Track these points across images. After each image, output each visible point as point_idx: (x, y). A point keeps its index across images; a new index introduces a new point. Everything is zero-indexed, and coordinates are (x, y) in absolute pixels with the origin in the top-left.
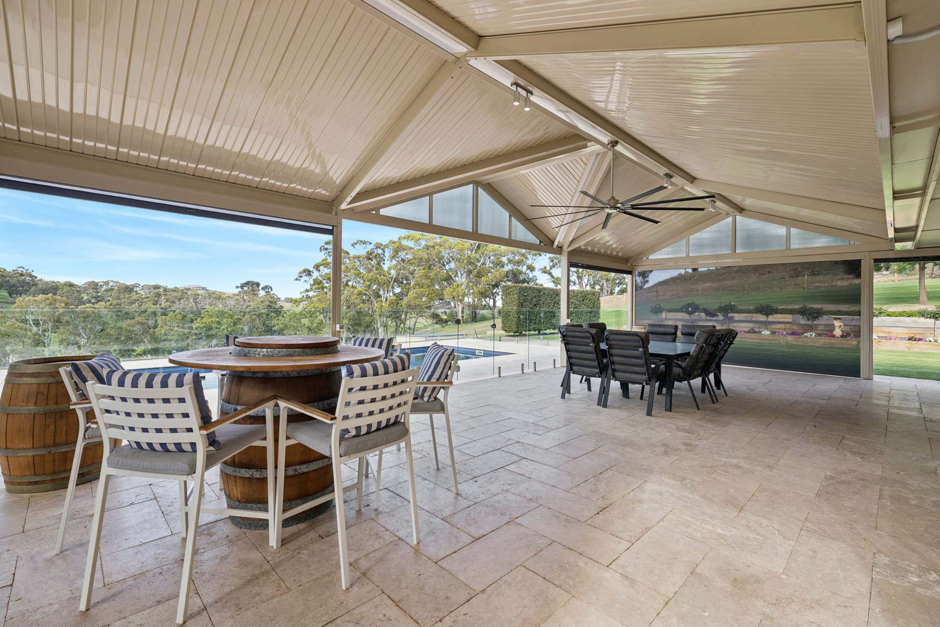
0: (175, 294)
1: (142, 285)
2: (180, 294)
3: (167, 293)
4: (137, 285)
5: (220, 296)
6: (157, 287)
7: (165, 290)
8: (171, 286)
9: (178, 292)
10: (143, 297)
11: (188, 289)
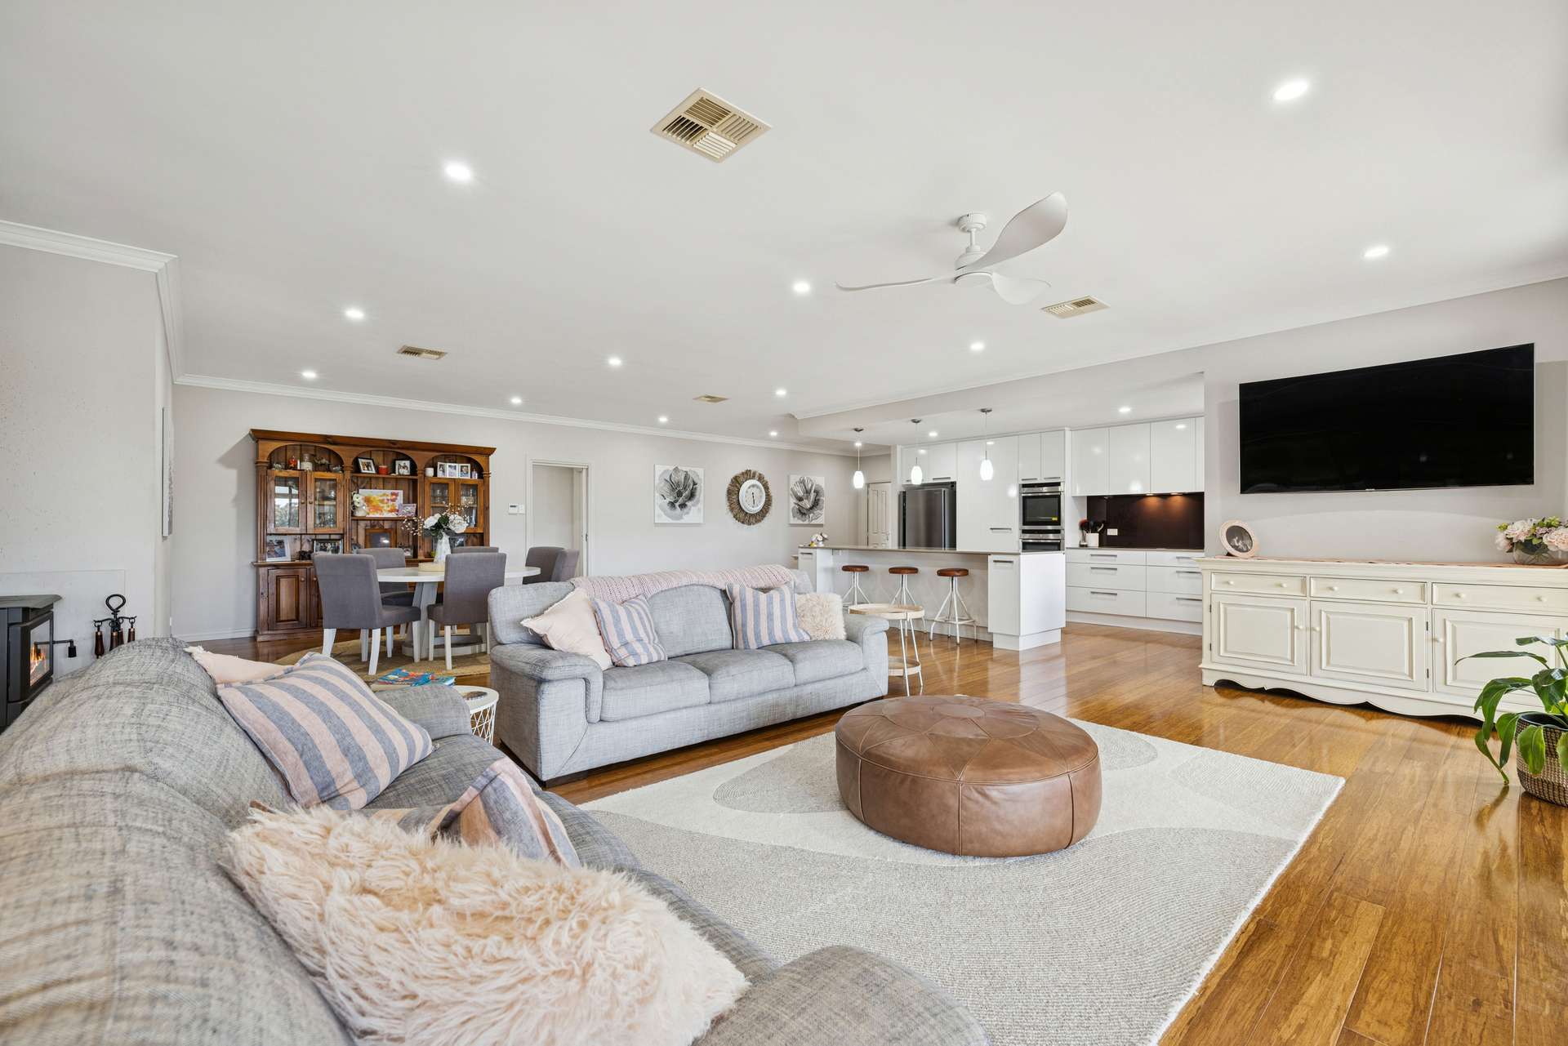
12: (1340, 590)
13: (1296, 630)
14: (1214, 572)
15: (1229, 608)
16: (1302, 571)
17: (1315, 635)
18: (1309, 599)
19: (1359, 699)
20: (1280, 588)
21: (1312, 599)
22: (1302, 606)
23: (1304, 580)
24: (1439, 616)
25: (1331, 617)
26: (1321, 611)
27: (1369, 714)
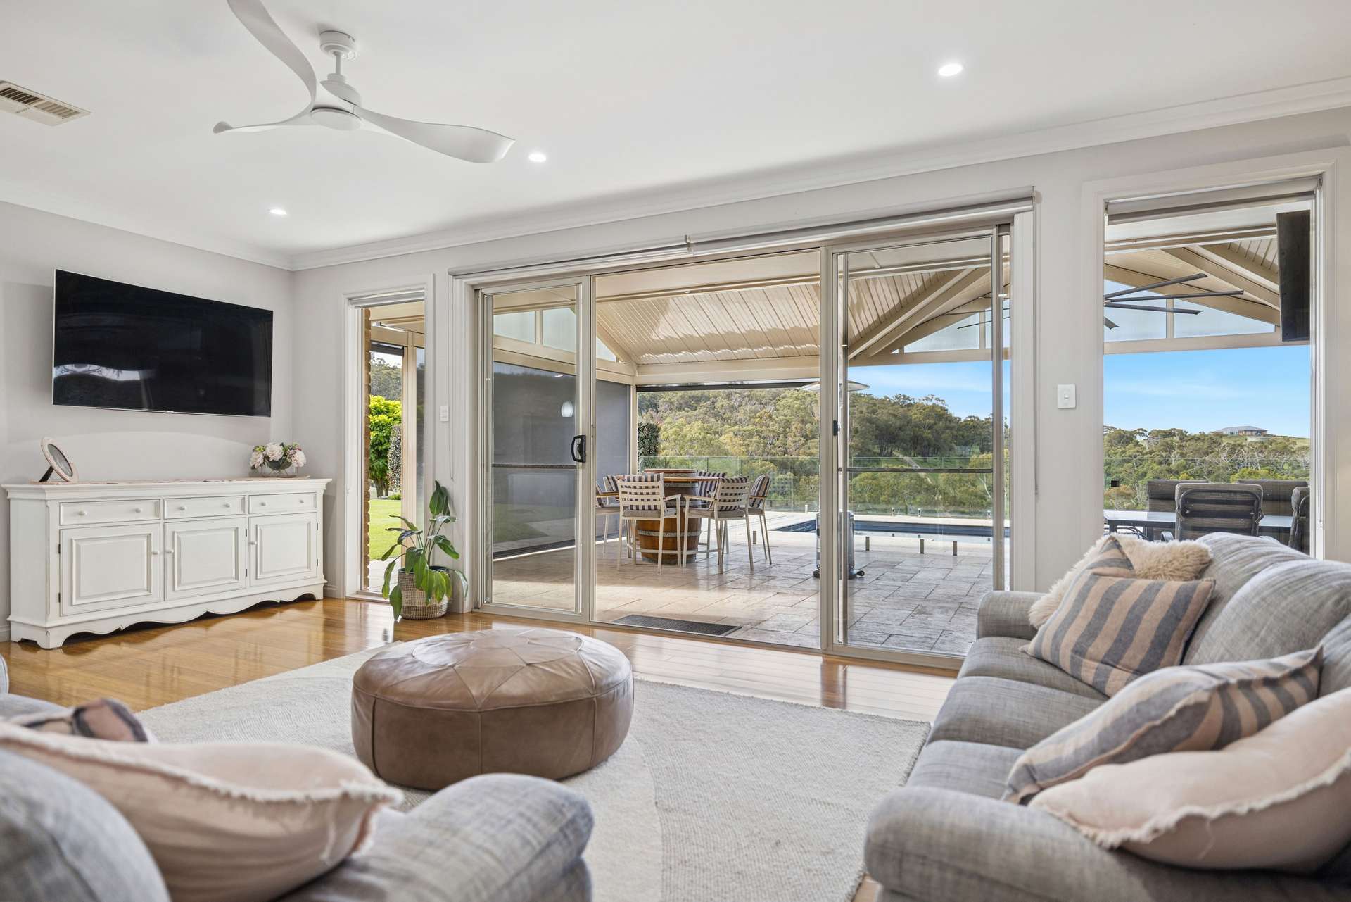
0: (1199, 444)
1: (1149, 431)
2: (1206, 445)
3: (1184, 444)
4: (1141, 432)
5: (1285, 447)
6: (1169, 434)
7: (1183, 435)
8: (1193, 431)
9: (1203, 441)
10: (1144, 452)
11: (1220, 435)
12: (191, 508)
13: (153, 557)
14: (62, 502)
15: (83, 544)
16: (155, 493)
17: (169, 557)
18: (162, 521)
19: (200, 612)
20: (136, 514)
21: (166, 521)
22: (156, 530)
23: (158, 504)
24: (254, 522)
25: (181, 536)
26: (173, 533)
27: (210, 621)
